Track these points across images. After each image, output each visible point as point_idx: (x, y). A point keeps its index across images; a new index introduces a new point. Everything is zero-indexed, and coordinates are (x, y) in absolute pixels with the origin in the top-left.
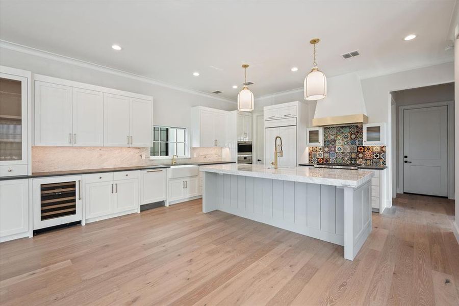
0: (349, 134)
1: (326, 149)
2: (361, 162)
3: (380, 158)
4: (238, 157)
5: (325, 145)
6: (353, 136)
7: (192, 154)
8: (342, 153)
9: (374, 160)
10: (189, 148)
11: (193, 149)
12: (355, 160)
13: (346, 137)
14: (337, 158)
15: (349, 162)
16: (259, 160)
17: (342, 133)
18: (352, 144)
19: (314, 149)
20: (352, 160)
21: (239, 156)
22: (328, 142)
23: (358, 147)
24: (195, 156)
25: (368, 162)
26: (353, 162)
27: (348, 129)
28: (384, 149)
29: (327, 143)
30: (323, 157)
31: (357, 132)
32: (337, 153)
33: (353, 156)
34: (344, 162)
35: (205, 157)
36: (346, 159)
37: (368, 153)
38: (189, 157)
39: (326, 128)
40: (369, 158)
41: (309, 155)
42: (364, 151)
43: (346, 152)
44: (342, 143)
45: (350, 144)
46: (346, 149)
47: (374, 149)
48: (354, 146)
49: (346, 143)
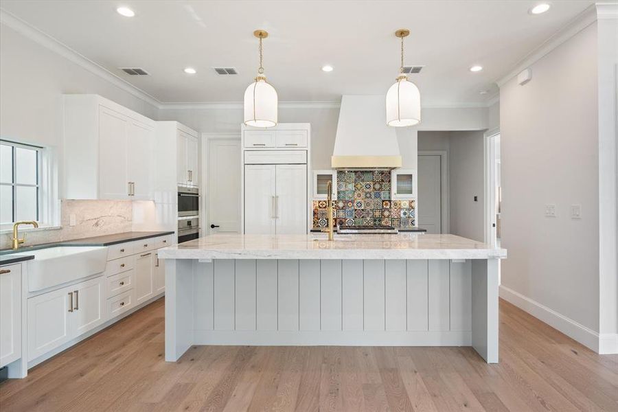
0: (372, 183)
1: (341, 205)
2: (386, 222)
3: (409, 217)
4: (179, 221)
5: (338, 198)
6: (377, 186)
7: (64, 217)
8: (363, 210)
9: (402, 219)
10: (57, 202)
11: (68, 204)
12: (380, 221)
13: (368, 186)
14: (356, 217)
15: (372, 223)
16: (213, 226)
17: (363, 181)
18: (376, 197)
19: (322, 204)
20: (375, 221)
21: (180, 218)
22: (343, 193)
23: (383, 201)
24: (73, 222)
25: (395, 222)
26: (377, 223)
27: (370, 176)
28: (413, 205)
29: (341, 195)
30: (335, 217)
31: (383, 181)
32: (356, 210)
33: (377, 214)
34: (365, 223)
36: (368, 219)
37: (395, 210)
38: (57, 224)
39: (341, 172)
40: (396, 217)
41: (315, 214)
42: (390, 207)
43: (368, 208)
44: (363, 195)
45: (373, 196)
46: (368, 204)
47: (402, 204)
48: (378, 199)
49: (368, 195)
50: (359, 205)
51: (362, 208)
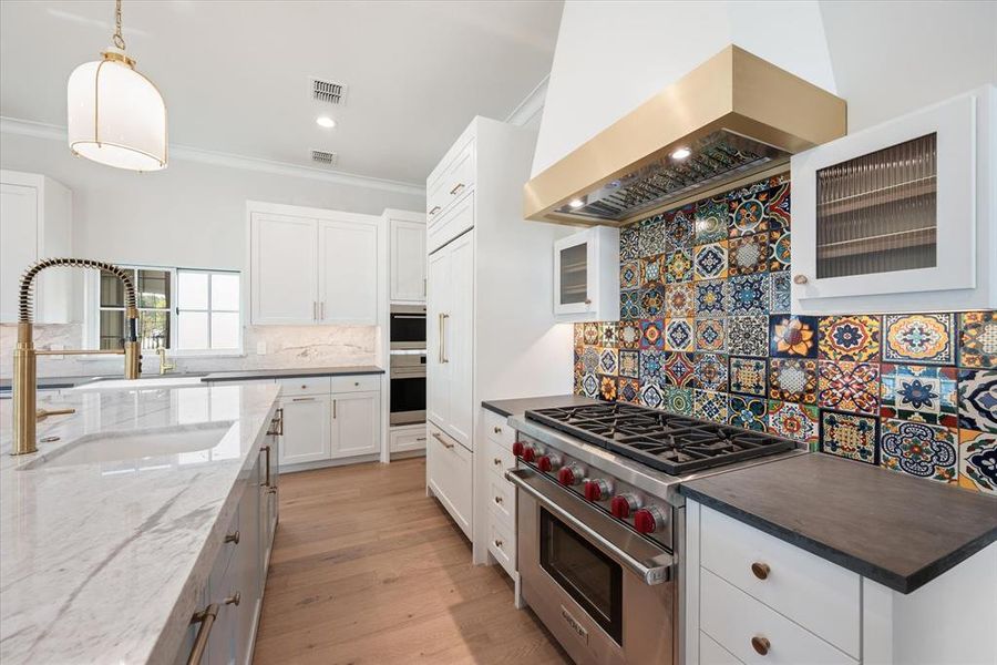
0: (725, 247)
1: (629, 335)
2: (791, 424)
4: (392, 356)
7: (248, 344)
8: (690, 356)
9: (892, 426)
12: (758, 409)
14: (668, 381)
15: (726, 412)
17: (692, 243)
18: (740, 304)
19: (591, 333)
20: (739, 405)
22: (634, 295)
23: (778, 322)
25: (846, 435)
26: (747, 416)
29: (629, 304)
30: (615, 373)
32: (668, 354)
33: (748, 376)
34: (698, 407)
35: (304, 354)
36: (712, 393)
37: (847, 366)
40: (848, 406)
41: (577, 358)
42: (813, 352)
43: (711, 350)
44: (691, 301)
45: (728, 301)
46: (709, 335)
47: (895, 337)
48: (753, 314)
49: (710, 298)
50: (679, 335)
51: (690, 349)
